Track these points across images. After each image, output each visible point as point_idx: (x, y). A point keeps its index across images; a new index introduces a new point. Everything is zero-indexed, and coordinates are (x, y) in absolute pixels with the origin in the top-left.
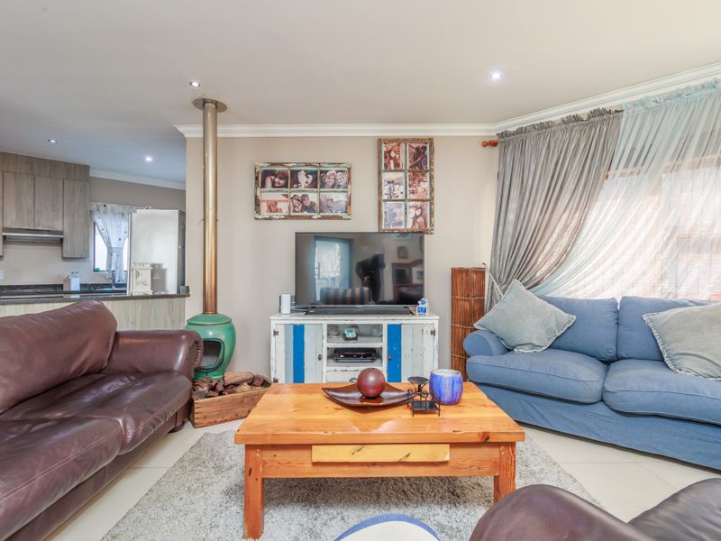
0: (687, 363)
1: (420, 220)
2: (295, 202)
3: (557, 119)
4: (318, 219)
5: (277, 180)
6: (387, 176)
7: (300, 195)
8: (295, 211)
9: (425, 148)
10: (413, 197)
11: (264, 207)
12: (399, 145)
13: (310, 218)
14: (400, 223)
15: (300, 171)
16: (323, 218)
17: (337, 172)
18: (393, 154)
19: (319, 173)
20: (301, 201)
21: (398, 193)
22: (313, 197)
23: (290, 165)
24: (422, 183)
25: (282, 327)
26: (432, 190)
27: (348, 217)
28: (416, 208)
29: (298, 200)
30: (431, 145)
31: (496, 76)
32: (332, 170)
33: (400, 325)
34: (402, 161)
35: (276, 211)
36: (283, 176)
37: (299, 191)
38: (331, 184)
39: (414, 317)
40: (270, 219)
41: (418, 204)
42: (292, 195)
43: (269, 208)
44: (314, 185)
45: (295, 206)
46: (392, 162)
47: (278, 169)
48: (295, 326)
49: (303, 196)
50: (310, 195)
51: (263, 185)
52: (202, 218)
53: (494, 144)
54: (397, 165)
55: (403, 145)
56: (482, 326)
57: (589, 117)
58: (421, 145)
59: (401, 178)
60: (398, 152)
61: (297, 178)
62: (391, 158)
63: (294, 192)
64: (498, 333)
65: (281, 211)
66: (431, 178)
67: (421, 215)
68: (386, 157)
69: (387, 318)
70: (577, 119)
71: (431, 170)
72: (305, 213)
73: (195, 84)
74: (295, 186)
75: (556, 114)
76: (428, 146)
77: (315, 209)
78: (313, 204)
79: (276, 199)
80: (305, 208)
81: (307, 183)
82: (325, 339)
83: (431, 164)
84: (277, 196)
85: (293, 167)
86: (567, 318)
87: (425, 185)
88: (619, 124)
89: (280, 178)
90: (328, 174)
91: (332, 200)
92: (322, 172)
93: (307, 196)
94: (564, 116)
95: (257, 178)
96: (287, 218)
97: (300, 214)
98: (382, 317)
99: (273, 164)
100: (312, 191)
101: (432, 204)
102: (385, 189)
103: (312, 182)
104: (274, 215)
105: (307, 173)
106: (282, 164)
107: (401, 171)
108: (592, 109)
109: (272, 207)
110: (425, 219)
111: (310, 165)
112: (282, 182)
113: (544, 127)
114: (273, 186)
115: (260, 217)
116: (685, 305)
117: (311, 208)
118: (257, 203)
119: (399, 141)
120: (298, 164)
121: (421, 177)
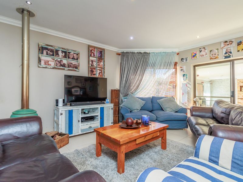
0: (168, 109)
1: (101, 74)
2: (57, 62)
3: (136, 52)
4: (67, 70)
5: (49, 52)
6: (91, 58)
7: (59, 60)
8: (57, 66)
9: (102, 52)
10: (99, 66)
11: (43, 62)
12: (95, 49)
13: (64, 69)
14: (95, 74)
15: (59, 50)
16: (69, 70)
17: (74, 53)
18: (93, 51)
19: (67, 52)
20: (60, 62)
21: (94, 64)
22: (65, 61)
23: (56, 47)
24: (101, 62)
25: (64, 111)
26: (104, 65)
27: (78, 71)
28: (100, 70)
29: (59, 62)
30: (104, 51)
31: (132, 38)
32: (72, 53)
33: (103, 107)
34: (95, 54)
35: (48, 65)
36: (52, 51)
37: (59, 58)
38: (72, 58)
39: (105, 105)
40: (46, 68)
41: (100, 69)
42: (56, 59)
43: (45, 63)
44: (65, 57)
45: (57, 64)
46: (92, 54)
47: (49, 47)
48: (69, 111)
49: (61, 60)
50: (63, 60)
51: (42, 53)
52: (21, 64)
53: (119, 54)
54: (94, 55)
55: (96, 49)
56: (123, 106)
57: (144, 53)
58: (101, 50)
59: (95, 60)
60: (94, 51)
61: (58, 53)
62: (92, 52)
63: (57, 58)
64: (128, 107)
65: (51, 65)
66: (104, 61)
67: (101, 72)
68: (91, 52)
69: (100, 105)
70: (141, 53)
71: (104, 59)
72: (61, 67)
73: (29, 3)
74: (57, 56)
75: (136, 50)
76: (103, 51)
77: (66, 66)
78: (64, 64)
79: (48, 60)
80: (61, 65)
81: (62, 55)
82: (80, 114)
83: (104, 57)
84: (49, 59)
85: (57, 48)
86: (144, 102)
87: (102, 63)
88: (149, 56)
89: (50, 52)
90: (71, 54)
91: (72, 64)
92: (68, 52)
93: (62, 60)
94: (138, 51)
95: (40, 50)
96: (54, 68)
97: (59, 67)
98: (99, 105)
99: (47, 45)
100: (65, 59)
101: (104, 69)
102: (91, 63)
103: (64, 56)
104: (48, 66)
105: (62, 52)
106: (52, 46)
107: (95, 57)
108: (144, 51)
109: (47, 63)
110: (102, 74)
111: (64, 49)
112: (51, 53)
113: (133, 53)
114: (47, 54)
115: (41, 66)
116: (163, 98)
117: (64, 65)
118: (40, 60)
119: (95, 47)
120: (59, 48)
121: (101, 60)
